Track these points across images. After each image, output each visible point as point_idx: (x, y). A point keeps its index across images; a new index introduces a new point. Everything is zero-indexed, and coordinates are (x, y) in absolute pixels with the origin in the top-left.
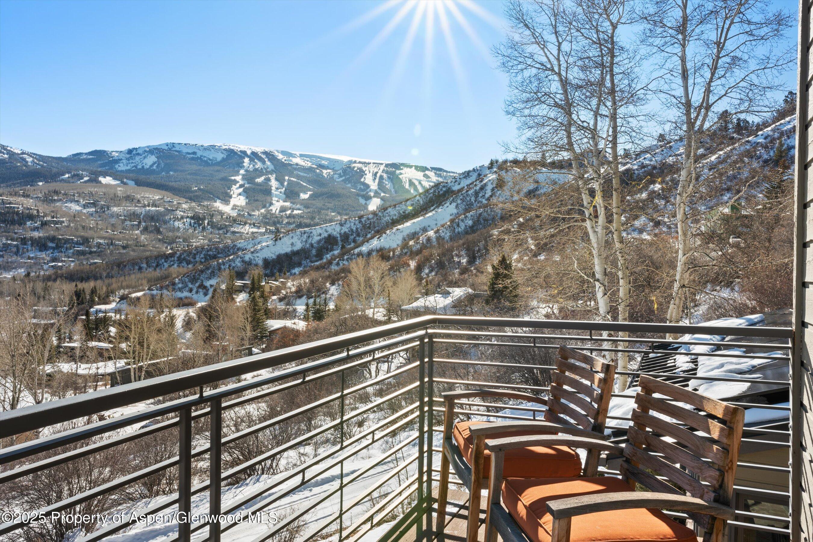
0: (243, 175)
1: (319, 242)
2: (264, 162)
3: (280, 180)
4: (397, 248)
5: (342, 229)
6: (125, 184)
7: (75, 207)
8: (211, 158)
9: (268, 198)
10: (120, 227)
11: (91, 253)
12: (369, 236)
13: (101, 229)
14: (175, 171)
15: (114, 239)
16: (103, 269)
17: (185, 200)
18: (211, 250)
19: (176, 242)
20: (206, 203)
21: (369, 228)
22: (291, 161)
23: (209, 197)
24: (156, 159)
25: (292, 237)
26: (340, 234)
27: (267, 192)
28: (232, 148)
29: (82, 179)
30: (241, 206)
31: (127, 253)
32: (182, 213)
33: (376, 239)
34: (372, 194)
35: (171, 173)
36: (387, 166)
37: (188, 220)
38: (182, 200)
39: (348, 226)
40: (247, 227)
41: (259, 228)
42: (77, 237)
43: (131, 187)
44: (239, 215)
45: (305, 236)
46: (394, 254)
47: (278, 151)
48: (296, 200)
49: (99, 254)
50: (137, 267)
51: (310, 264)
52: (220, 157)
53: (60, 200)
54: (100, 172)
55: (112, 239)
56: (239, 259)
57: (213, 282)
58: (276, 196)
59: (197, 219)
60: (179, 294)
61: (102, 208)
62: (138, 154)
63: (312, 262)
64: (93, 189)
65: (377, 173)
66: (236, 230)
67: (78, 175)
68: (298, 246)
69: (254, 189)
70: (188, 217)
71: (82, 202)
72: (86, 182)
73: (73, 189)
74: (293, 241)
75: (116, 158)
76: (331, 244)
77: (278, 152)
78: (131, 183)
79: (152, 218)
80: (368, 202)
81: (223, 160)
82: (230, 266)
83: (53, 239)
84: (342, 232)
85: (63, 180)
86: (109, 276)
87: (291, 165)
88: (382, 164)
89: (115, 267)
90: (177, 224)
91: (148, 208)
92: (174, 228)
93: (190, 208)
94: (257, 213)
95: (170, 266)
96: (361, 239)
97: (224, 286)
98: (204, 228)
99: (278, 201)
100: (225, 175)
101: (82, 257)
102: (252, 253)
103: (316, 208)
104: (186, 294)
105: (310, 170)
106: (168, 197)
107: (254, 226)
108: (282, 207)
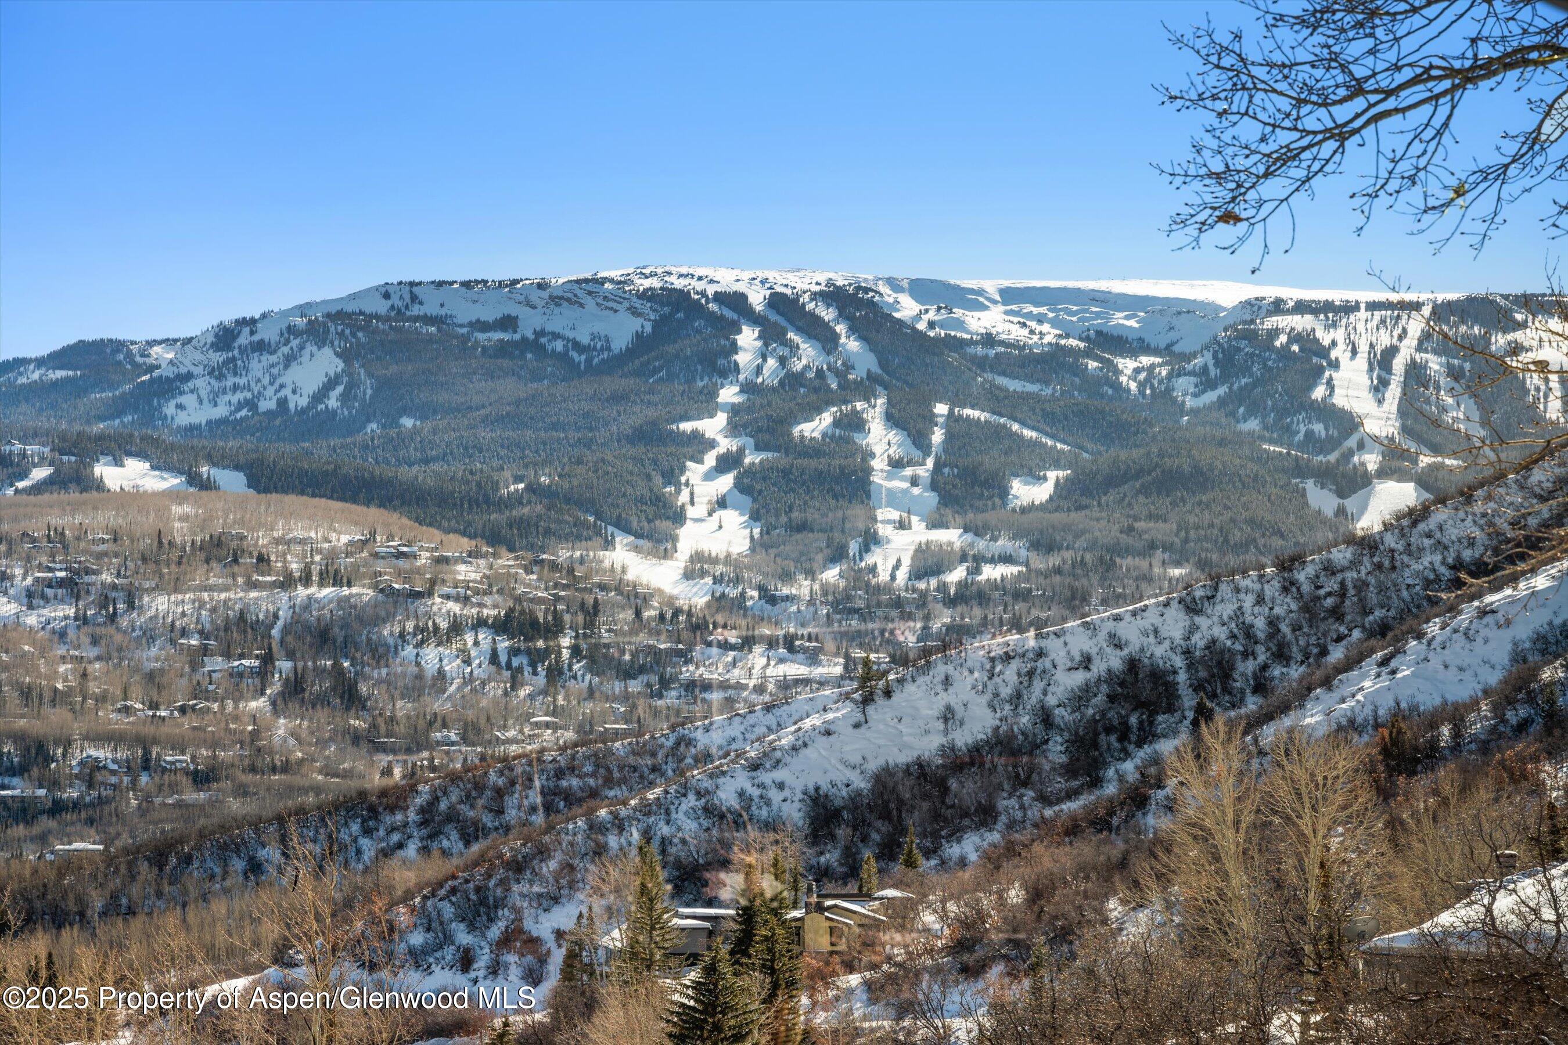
0: (734, 410)
1: (1080, 698)
2: (827, 340)
3: (908, 420)
4: (1474, 704)
5: (1194, 629)
6: (206, 485)
8: (585, 339)
9: (856, 512)
10: (183, 682)
11: (57, 808)
12: (1337, 654)
13: (102, 699)
14: (423, 412)
15: (155, 741)
17: (466, 544)
18: (572, 768)
19: (430, 746)
20: (563, 554)
21: (1337, 614)
22: (960, 324)
23: (579, 524)
24: (340, 365)
25: (947, 682)
26: (1187, 653)
27: (851, 481)
28: (679, 284)
29: (24, 475)
30: (728, 559)
31: (212, 803)
32: (455, 607)
33: (1370, 665)
34: (1372, 461)
35: (408, 422)
36: (1442, 312)
37: (484, 636)
38: (458, 545)
39: (1226, 609)
40: (757, 657)
41: (813, 658)
43: (233, 503)
44: (719, 601)
45: (1011, 672)
46: (1456, 734)
47: (893, 284)
48: (991, 517)
49: (93, 813)
50: (238, 865)
51: (1034, 813)
52: (623, 330)
54: (100, 438)
55: (145, 743)
56: (691, 801)
57: (564, 917)
58: (893, 499)
59: (526, 632)
61: (104, 601)
62: (261, 347)
63: (1045, 799)
65: (1391, 352)
66: (705, 672)
67: (5, 461)
68: (978, 724)
69: (786, 472)
70: (480, 623)
71: (21, 578)
72: (38, 488)
74: (953, 697)
75: (166, 371)
76: (1140, 705)
77: (897, 287)
78: (231, 481)
79: (320, 635)
80: (1351, 504)
81: (641, 344)
82: (647, 835)
84: (1199, 641)
87: (962, 342)
88: (1417, 306)
89: (144, 867)
90: (431, 656)
91: (302, 592)
92: (420, 676)
93: (490, 581)
94: (803, 588)
95: (386, 853)
96: (1296, 672)
97: (616, 933)
98: (555, 674)
99: (902, 525)
100: (651, 412)
101: (19, 830)
102: (755, 767)
103: (1092, 546)
105: (1053, 361)
106: (393, 530)
107: (791, 648)
108: (922, 551)
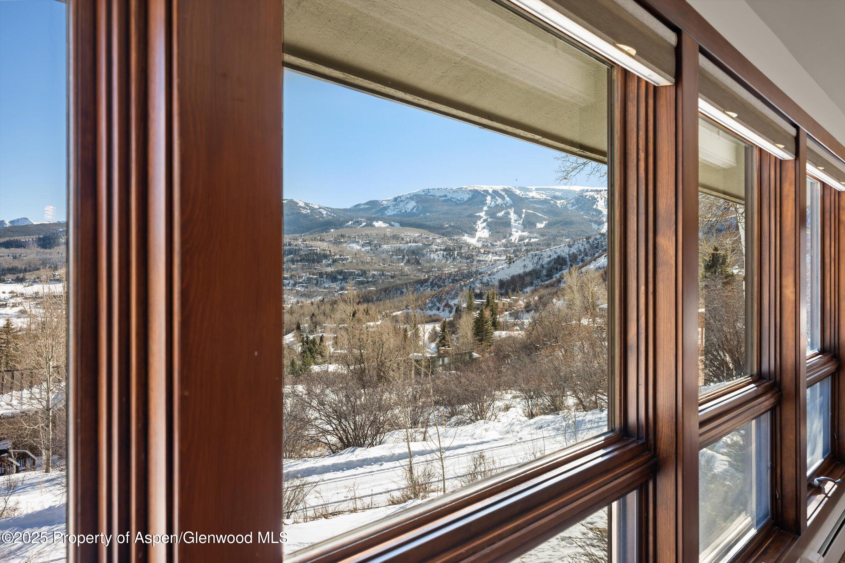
0: (486, 211)
1: (549, 263)
2: (503, 198)
3: (518, 213)
5: (570, 250)
6: (393, 226)
7: (356, 247)
8: (459, 199)
9: (508, 229)
10: (389, 260)
11: (368, 282)
12: (597, 255)
13: (375, 263)
14: (431, 212)
16: (374, 294)
17: (438, 236)
18: (457, 275)
19: (432, 272)
20: (456, 237)
21: (597, 247)
22: (528, 195)
23: (458, 232)
24: (416, 204)
25: (524, 260)
26: (569, 255)
27: (507, 224)
28: (476, 188)
29: (361, 224)
30: (485, 238)
31: (394, 281)
32: (436, 247)
33: (603, 257)
34: (605, 219)
35: (428, 214)
37: (441, 252)
38: (437, 236)
39: (576, 247)
40: (490, 256)
41: (500, 256)
42: (357, 270)
43: (397, 229)
44: (483, 246)
45: (536, 258)
48: (533, 230)
49: (374, 283)
50: (399, 292)
51: (540, 283)
52: (466, 197)
53: (346, 242)
54: (374, 218)
55: (383, 271)
56: (478, 281)
57: (456, 301)
58: (515, 227)
59: (449, 251)
60: (430, 313)
61: (375, 246)
62: (402, 201)
63: (542, 281)
64: (368, 231)
66: (481, 259)
67: (358, 222)
68: (530, 268)
69: (495, 222)
70: (441, 250)
71: (361, 242)
72: (363, 227)
73: (354, 233)
74: (525, 263)
75: (385, 206)
76: (560, 264)
77: (516, 188)
78: (397, 225)
79: (413, 252)
80: (600, 227)
81: (469, 199)
82: (470, 287)
83: (340, 272)
84: (571, 252)
85: (348, 226)
86: (379, 300)
87: (528, 198)
89: (383, 292)
90: (432, 256)
91: (410, 244)
92: (430, 259)
93: (442, 242)
94: (498, 243)
95: (424, 290)
96: (589, 258)
97: (465, 304)
98: (454, 259)
99: (517, 232)
100: (471, 212)
101: (361, 286)
102: (490, 275)
103: (552, 235)
104: (435, 312)
105: (545, 201)
106: (425, 233)
107: (496, 254)
108: (520, 237)
